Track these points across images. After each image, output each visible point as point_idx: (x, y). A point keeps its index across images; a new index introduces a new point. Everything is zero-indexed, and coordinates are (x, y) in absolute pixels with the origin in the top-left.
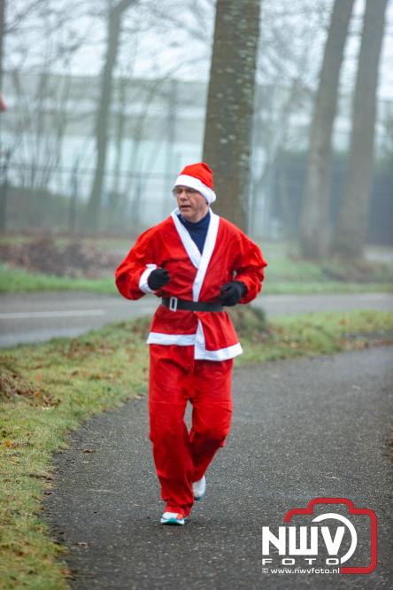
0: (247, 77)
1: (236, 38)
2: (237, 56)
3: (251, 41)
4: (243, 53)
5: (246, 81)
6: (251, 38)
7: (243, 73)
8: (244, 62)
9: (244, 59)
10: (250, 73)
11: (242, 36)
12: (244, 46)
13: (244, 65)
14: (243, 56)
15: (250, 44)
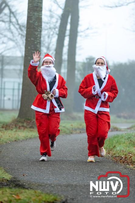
0: (38, 41)
1: (34, 28)
2: (35, 34)
3: (39, 29)
4: (37, 33)
5: (38, 43)
6: (39, 28)
7: (37, 40)
8: (37, 36)
9: (37, 35)
10: (39, 40)
11: (36, 28)
12: (37, 31)
13: (37, 37)
14: (37, 34)
15: (39, 30)
